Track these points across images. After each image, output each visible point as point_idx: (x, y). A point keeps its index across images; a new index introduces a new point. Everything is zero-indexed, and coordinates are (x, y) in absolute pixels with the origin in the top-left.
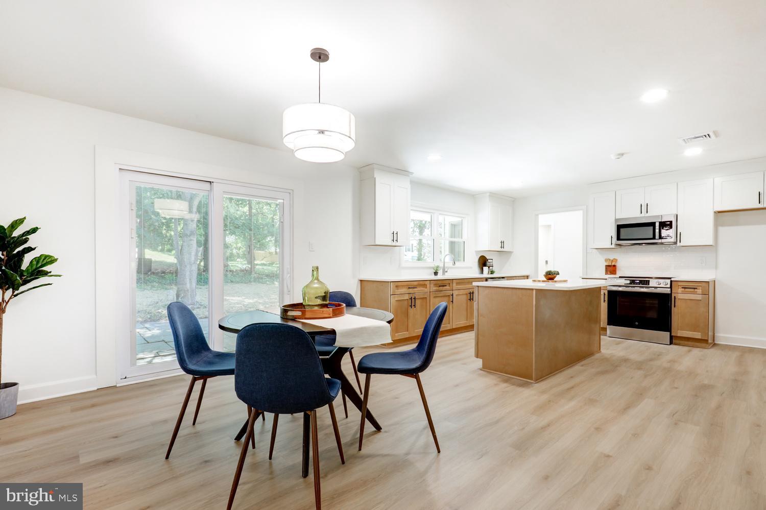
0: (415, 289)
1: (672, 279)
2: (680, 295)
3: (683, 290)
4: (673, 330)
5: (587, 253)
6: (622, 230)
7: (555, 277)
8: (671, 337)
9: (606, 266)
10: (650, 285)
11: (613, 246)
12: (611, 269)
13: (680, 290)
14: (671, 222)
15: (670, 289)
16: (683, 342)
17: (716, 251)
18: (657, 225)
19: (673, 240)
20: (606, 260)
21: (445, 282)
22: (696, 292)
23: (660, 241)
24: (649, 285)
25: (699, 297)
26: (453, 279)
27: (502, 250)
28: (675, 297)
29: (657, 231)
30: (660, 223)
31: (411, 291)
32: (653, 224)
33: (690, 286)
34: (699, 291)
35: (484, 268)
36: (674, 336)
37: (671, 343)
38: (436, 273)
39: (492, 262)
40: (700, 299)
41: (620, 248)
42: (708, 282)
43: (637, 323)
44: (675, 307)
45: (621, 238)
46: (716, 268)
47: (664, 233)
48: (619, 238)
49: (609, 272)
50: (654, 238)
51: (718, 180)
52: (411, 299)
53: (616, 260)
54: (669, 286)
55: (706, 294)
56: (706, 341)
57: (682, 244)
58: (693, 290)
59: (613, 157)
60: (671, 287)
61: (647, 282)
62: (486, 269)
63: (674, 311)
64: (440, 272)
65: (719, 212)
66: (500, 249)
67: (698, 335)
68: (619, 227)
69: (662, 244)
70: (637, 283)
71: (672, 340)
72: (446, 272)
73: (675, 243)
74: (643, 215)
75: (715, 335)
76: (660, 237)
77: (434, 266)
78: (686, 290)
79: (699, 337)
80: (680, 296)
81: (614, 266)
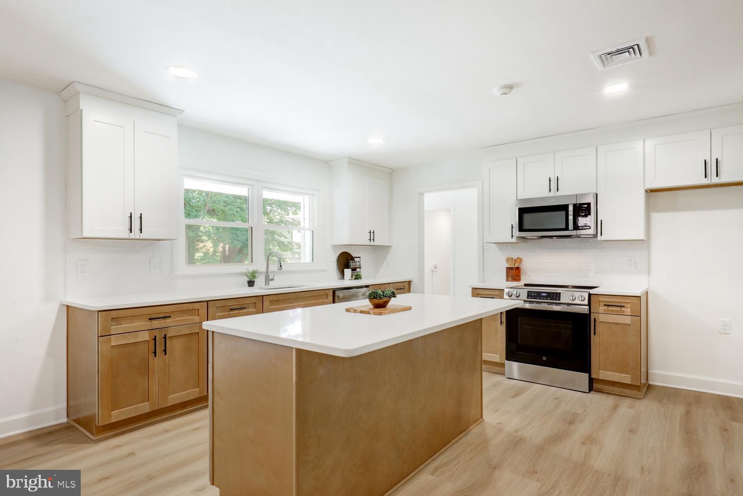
0: (168, 320)
1: (592, 291)
2: (602, 316)
3: (606, 308)
4: (593, 370)
5: (483, 249)
6: (526, 216)
7: (386, 303)
8: (591, 381)
9: (508, 268)
10: (562, 301)
11: (514, 240)
12: (514, 273)
13: (602, 309)
14: (589, 204)
15: (588, 307)
16: (607, 387)
17: (648, 249)
18: (571, 208)
19: (591, 231)
20: (508, 260)
21: (242, 302)
22: (624, 311)
23: (574, 233)
24: (559, 300)
25: (627, 320)
26: (263, 296)
27: (372, 243)
28: (595, 319)
29: (571, 218)
30: (575, 205)
31: (157, 324)
32: (565, 208)
33: (616, 303)
34: (628, 311)
35: (346, 270)
36: (595, 379)
37: (591, 389)
38: (251, 283)
39: (359, 262)
40: (630, 323)
41: (526, 242)
42: (640, 297)
43: (544, 358)
44: (595, 334)
45: (525, 227)
46: (649, 273)
47: (582, 221)
48: (521, 229)
49: (510, 279)
50: (567, 229)
51: (650, 144)
52: (155, 339)
53: (520, 260)
54: (586, 302)
55: (636, 315)
56: (637, 388)
57: (604, 238)
58: (619, 309)
59: (497, 91)
60: (589, 304)
61: (557, 296)
62: (348, 272)
63: (594, 339)
64: (260, 281)
65: (652, 191)
66: (368, 243)
67: (626, 379)
68: (522, 211)
69: (578, 236)
70: (544, 297)
71: (593, 386)
72: (272, 280)
73: (596, 236)
74: (552, 194)
75: (649, 371)
76: (576, 227)
77: (246, 271)
78: (610, 308)
79: (628, 381)
80: (602, 318)
81: (518, 268)
